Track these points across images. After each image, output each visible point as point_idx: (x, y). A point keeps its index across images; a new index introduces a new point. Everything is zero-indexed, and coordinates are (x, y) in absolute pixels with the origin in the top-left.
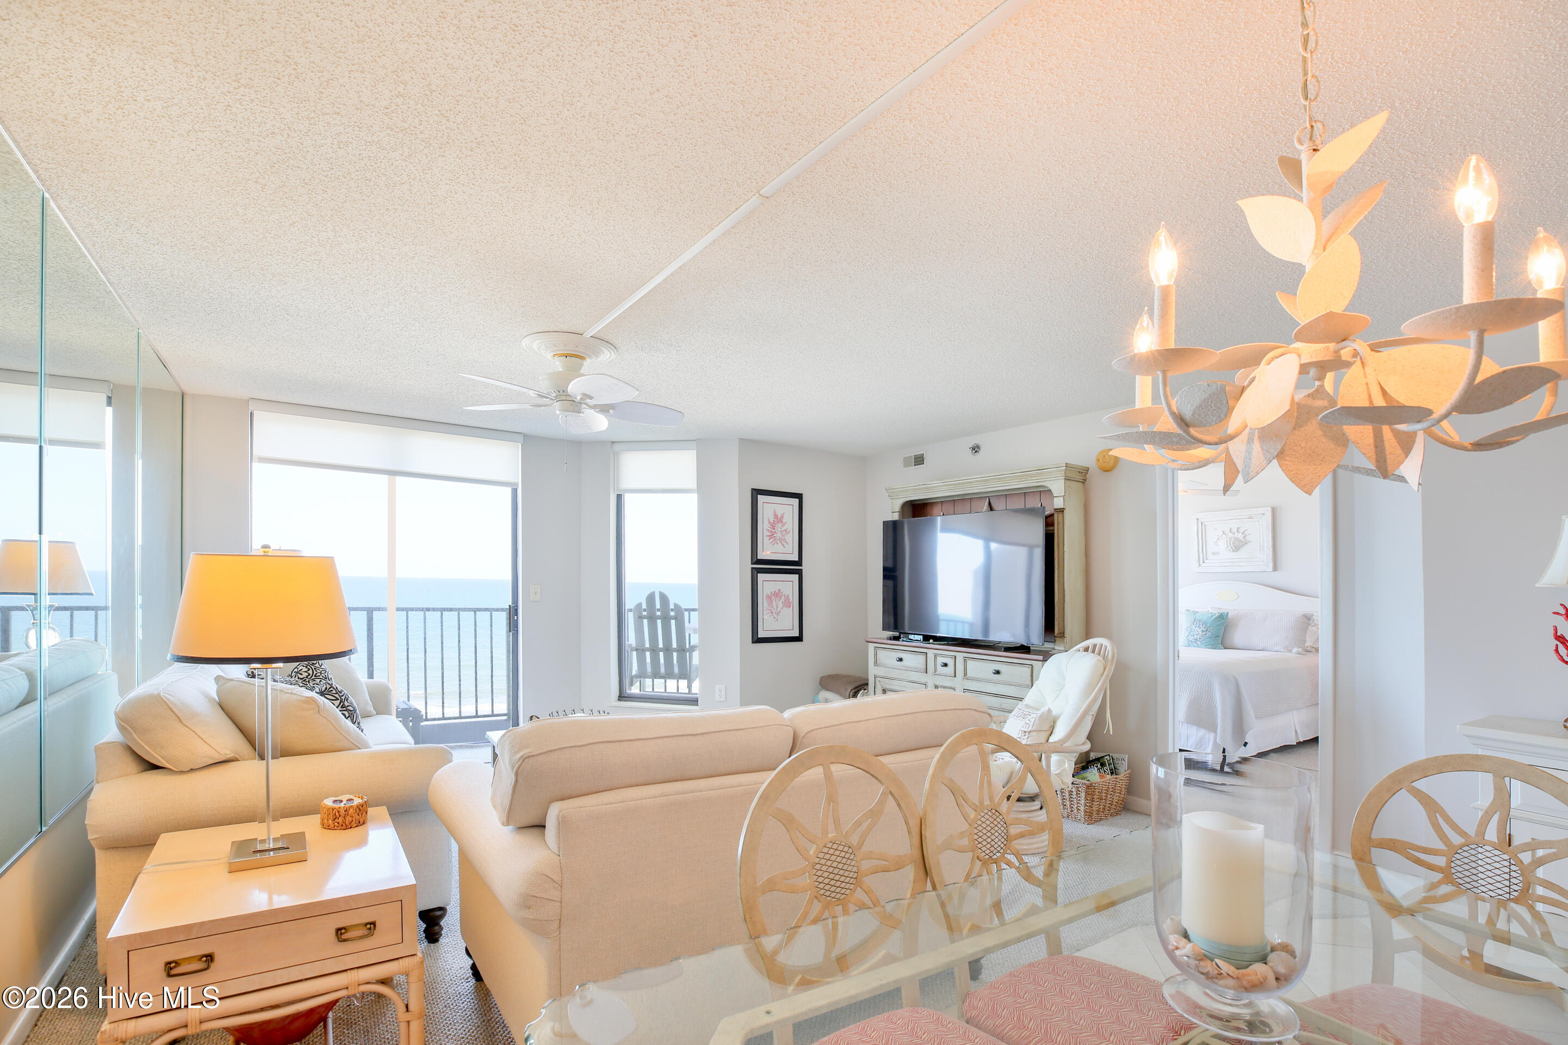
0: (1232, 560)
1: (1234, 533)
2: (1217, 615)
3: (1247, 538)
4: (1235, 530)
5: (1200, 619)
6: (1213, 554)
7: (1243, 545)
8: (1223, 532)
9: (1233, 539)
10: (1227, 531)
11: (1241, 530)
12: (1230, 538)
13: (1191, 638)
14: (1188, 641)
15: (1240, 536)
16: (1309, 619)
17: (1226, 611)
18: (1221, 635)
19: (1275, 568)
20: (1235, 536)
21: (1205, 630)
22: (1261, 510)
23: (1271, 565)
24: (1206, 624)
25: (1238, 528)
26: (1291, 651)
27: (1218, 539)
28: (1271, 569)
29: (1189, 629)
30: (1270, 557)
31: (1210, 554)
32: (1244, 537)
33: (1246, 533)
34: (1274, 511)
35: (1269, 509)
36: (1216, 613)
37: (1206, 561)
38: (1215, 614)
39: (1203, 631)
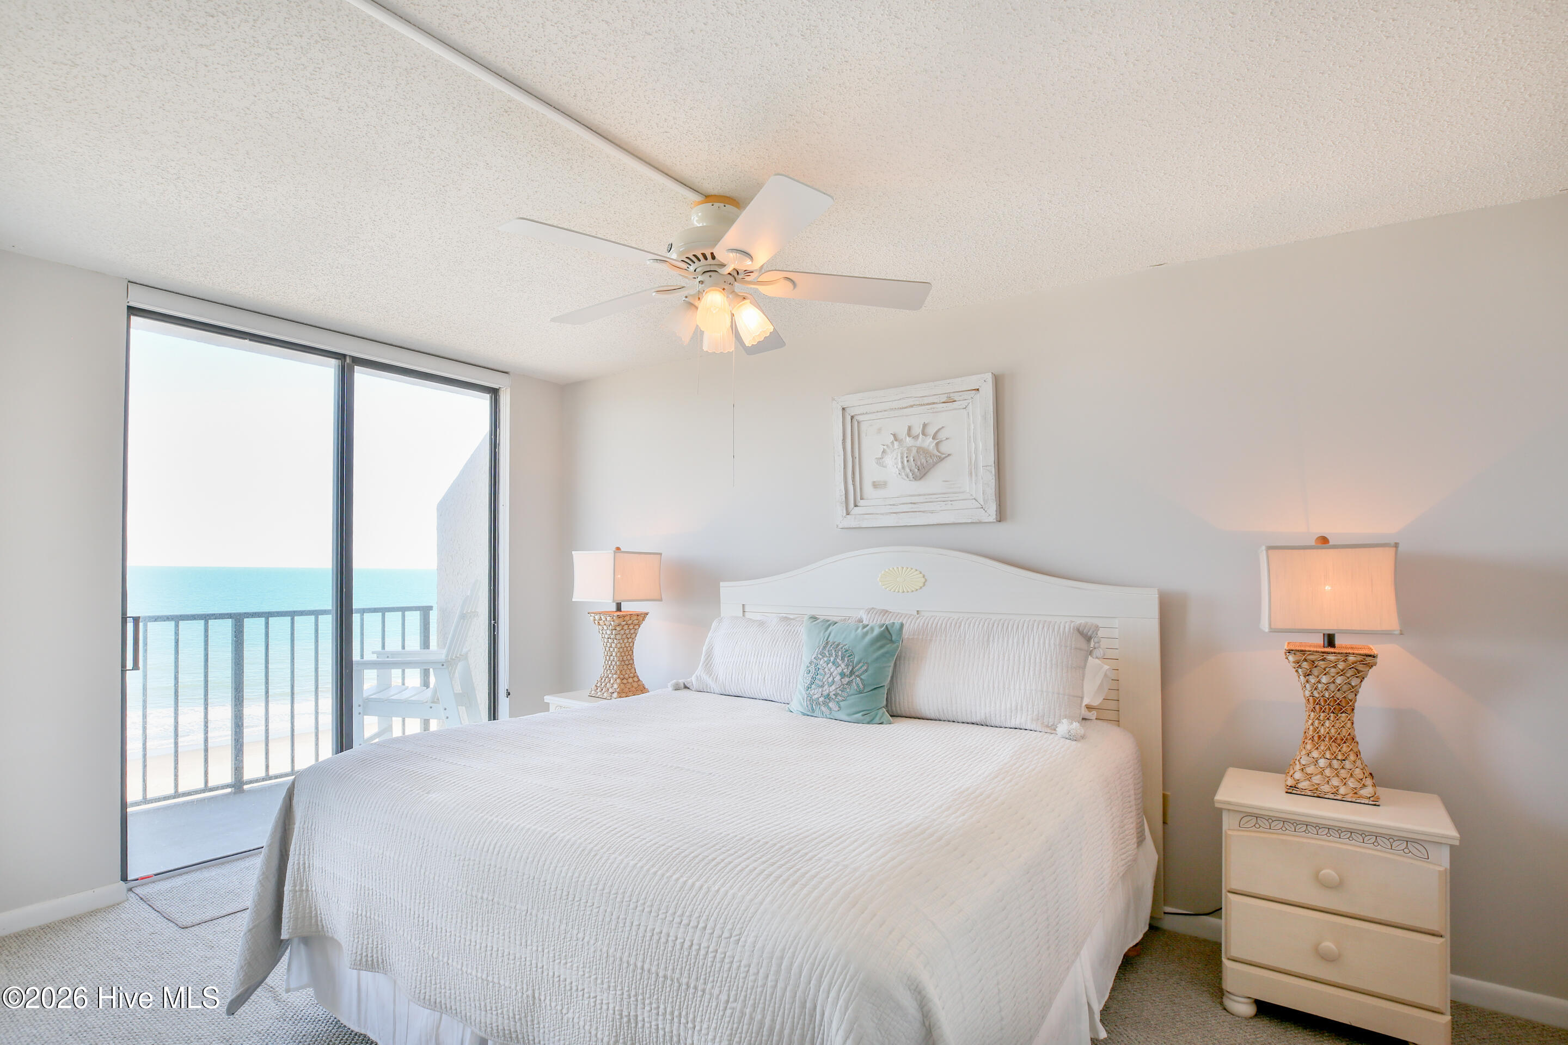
0: (908, 500)
1: (916, 437)
2: (877, 631)
3: (944, 448)
4: (917, 430)
5: (837, 641)
6: (876, 485)
7: (935, 464)
8: (894, 435)
9: (914, 450)
10: (903, 433)
11: (931, 430)
12: (909, 449)
13: (816, 693)
14: (810, 699)
15: (928, 443)
16: (1088, 639)
17: (897, 622)
18: (886, 683)
19: (1001, 516)
20: (919, 442)
21: (847, 671)
22: (973, 382)
23: (992, 508)
24: (848, 654)
25: (925, 426)
26: (1052, 729)
27: (884, 452)
28: (992, 517)
29: (812, 669)
30: (991, 491)
31: (868, 489)
32: (937, 444)
33: (942, 436)
34: (998, 382)
35: (989, 377)
36: (876, 623)
37: (861, 503)
38: (872, 629)
39: (843, 675)
